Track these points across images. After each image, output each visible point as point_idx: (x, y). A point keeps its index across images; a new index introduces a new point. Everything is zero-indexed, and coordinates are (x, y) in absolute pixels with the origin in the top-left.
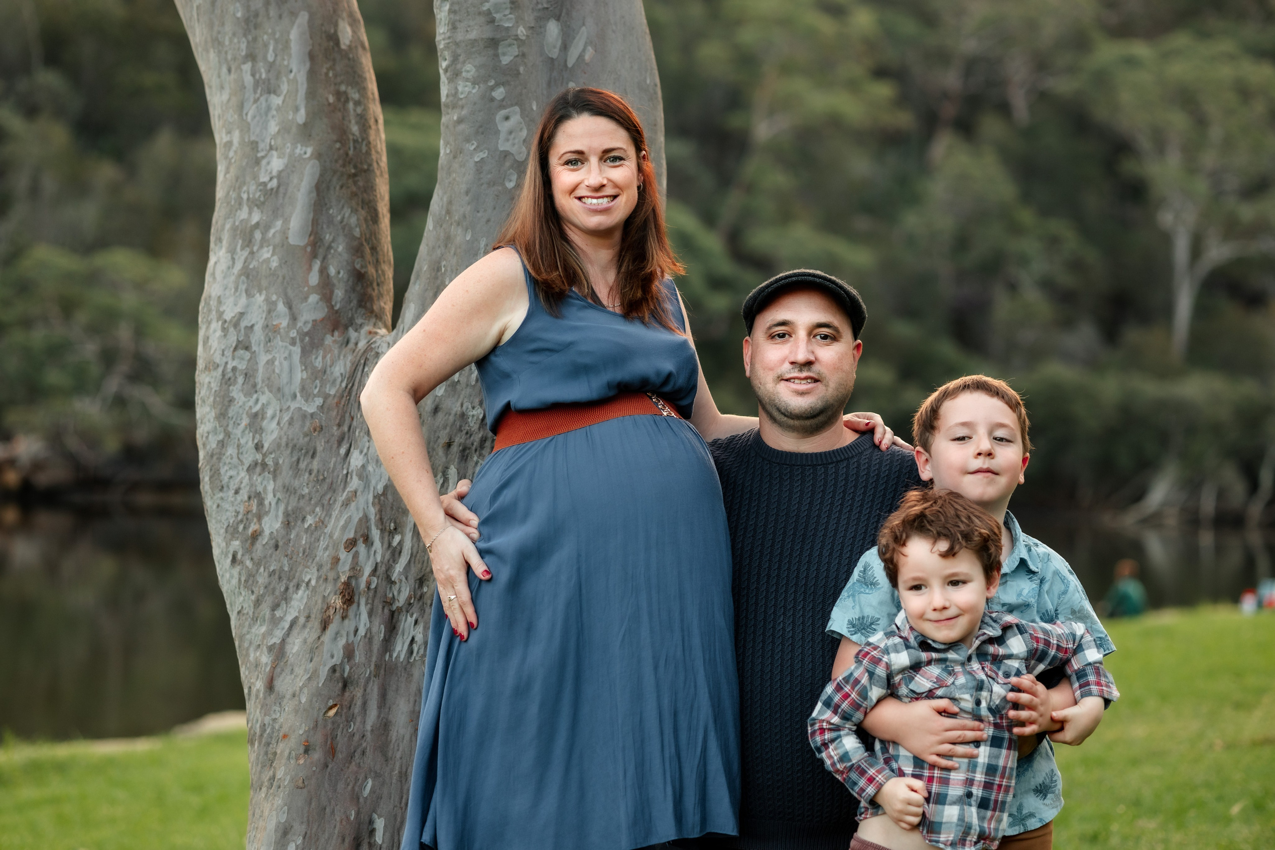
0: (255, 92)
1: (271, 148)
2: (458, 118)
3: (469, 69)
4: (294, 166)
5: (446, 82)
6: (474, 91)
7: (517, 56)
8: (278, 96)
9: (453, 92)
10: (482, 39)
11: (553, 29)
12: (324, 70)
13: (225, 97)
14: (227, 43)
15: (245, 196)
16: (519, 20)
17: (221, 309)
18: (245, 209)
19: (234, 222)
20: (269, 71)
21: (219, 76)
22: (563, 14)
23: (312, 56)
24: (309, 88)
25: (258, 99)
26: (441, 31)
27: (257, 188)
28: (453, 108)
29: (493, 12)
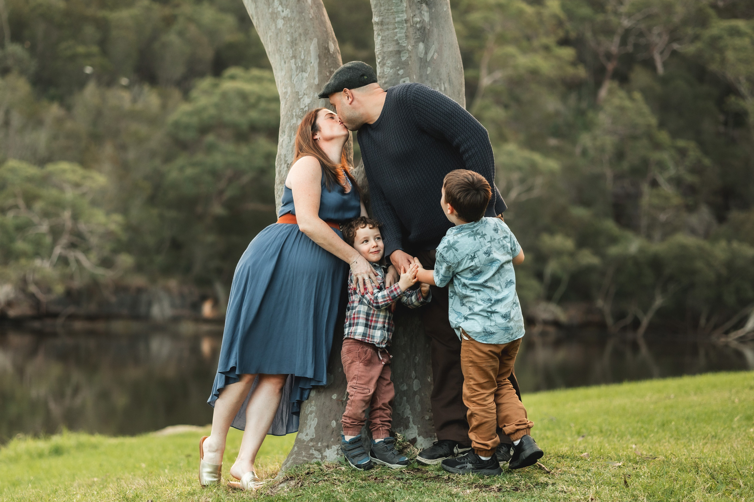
0: (296, 72)
1: (304, 94)
2: (384, 82)
3: (389, 63)
4: (314, 102)
5: (379, 67)
6: (391, 71)
7: (408, 57)
8: (306, 73)
9: (382, 72)
10: (394, 51)
11: (421, 46)
12: (324, 62)
13: (283, 73)
14: (284, 51)
15: (294, 114)
16: (408, 43)
17: (286, 159)
18: (295, 119)
19: (290, 124)
20: (302, 63)
21: (280, 65)
22: (425, 40)
23: (319, 57)
24: (319, 70)
25: (298, 74)
26: (377, 48)
27: (299, 111)
28: (382, 78)
29: (398, 40)
